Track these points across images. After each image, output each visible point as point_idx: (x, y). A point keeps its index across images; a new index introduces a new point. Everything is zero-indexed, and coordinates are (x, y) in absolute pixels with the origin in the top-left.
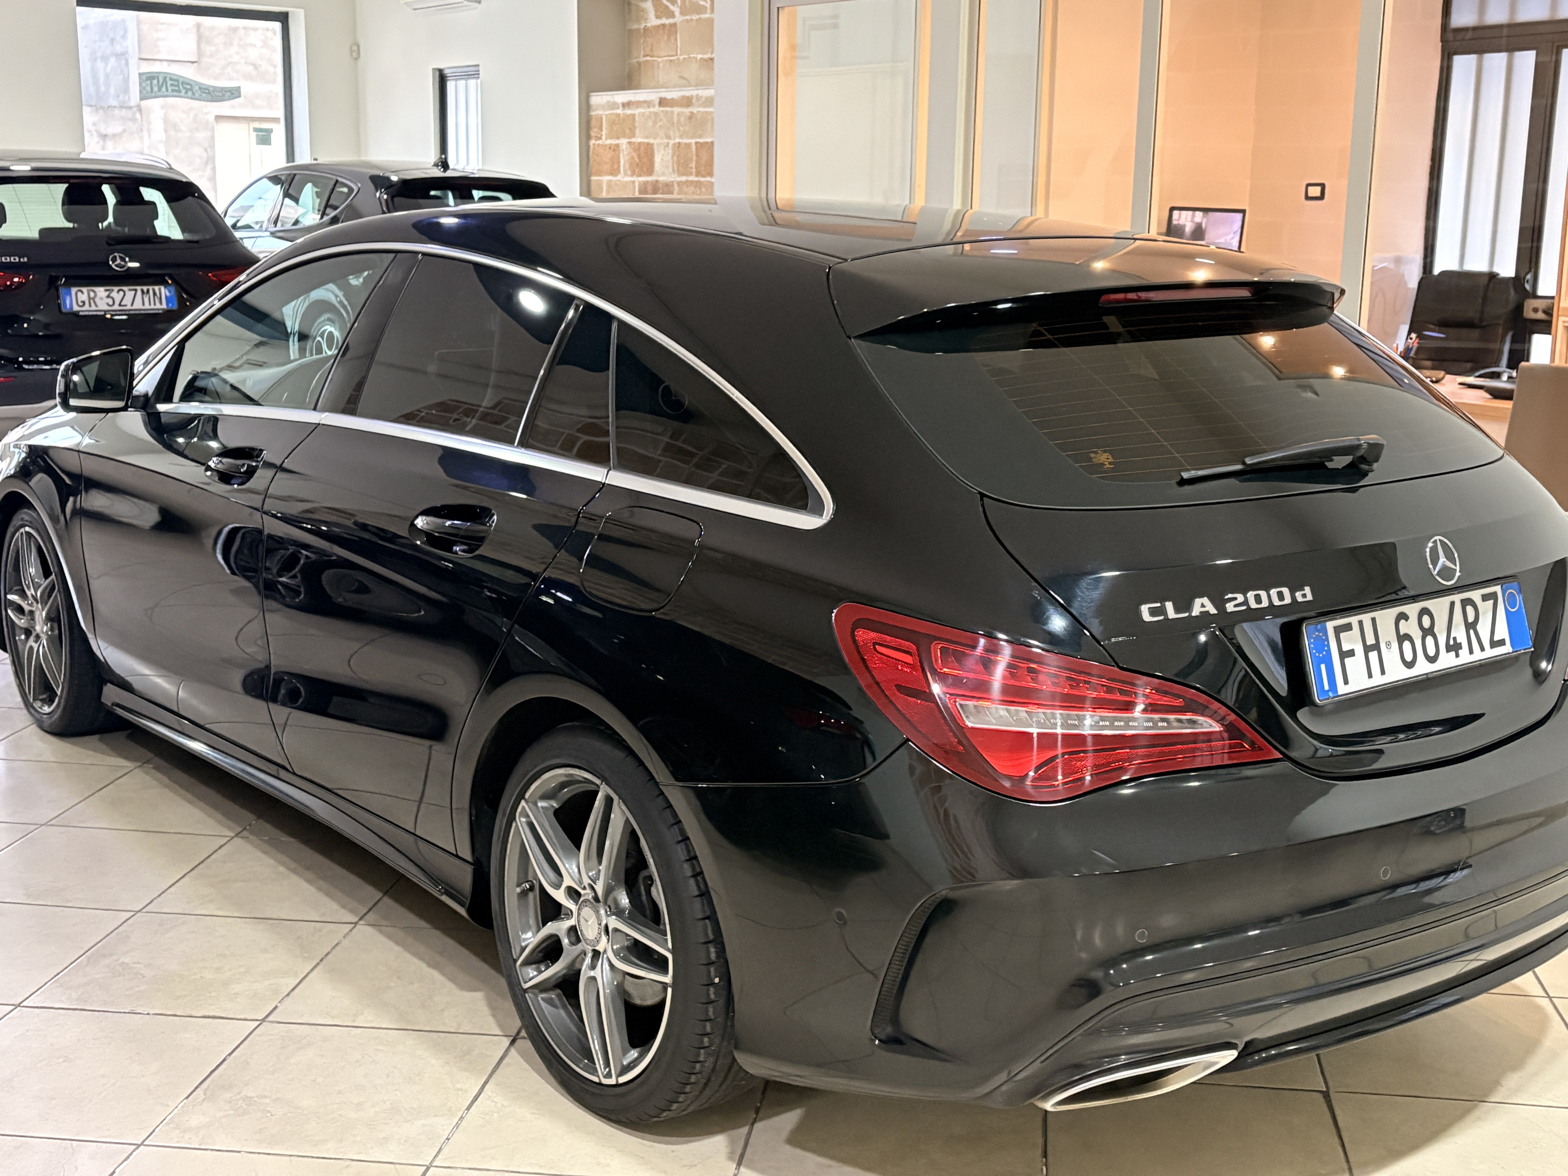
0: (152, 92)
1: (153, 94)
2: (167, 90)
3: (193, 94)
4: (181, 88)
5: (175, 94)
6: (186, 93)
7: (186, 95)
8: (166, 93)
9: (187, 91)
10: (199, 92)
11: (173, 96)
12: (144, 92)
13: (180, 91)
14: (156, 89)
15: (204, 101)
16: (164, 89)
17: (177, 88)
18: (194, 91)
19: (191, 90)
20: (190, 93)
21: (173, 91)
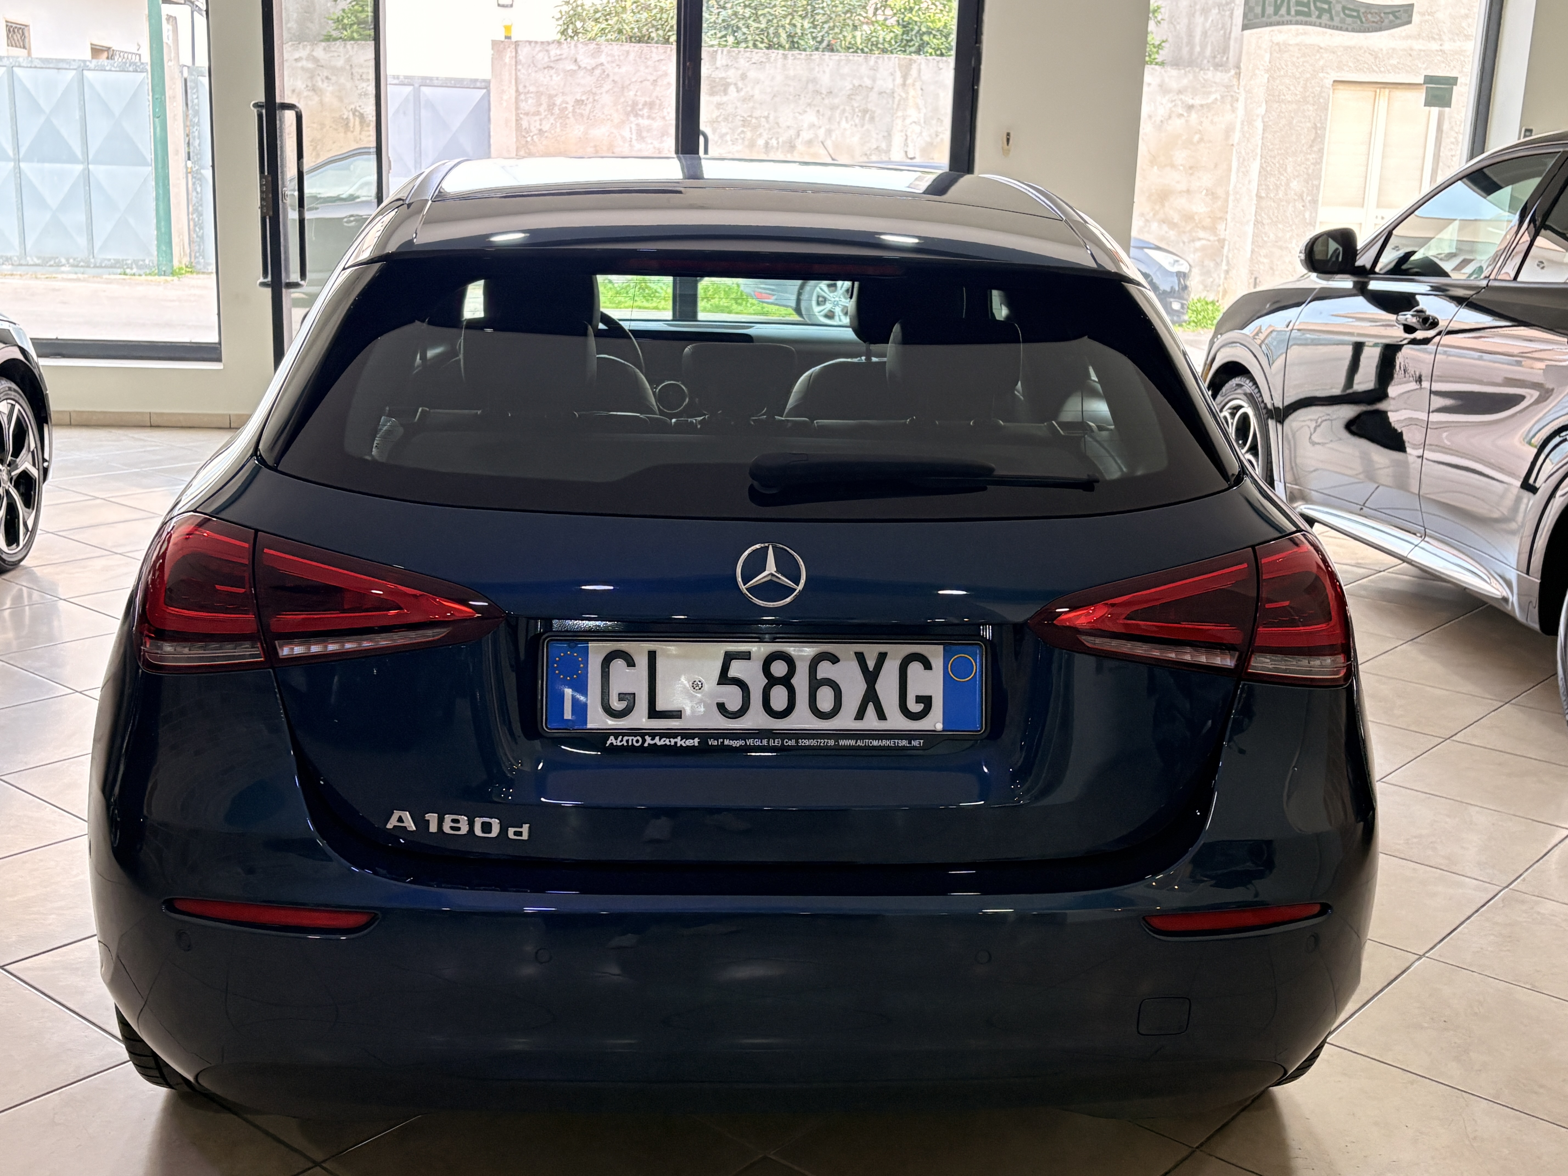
0: (1263, 16)
1: (1264, 19)
2: (1288, 13)
3: (1332, 19)
4: (1312, 7)
5: (1299, 18)
6: (1319, 17)
7: (1318, 21)
8: (1288, 18)
9: (1321, 11)
10: (1342, 15)
11: (1297, 23)
12: (1251, 16)
13: (1308, 14)
14: (1270, 10)
15: (1347, 30)
16: (1283, 11)
17: (1306, 10)
18: (1333, 12)
19: (1329, 11)
20: (1325, 17)
21: (1298, 13)
